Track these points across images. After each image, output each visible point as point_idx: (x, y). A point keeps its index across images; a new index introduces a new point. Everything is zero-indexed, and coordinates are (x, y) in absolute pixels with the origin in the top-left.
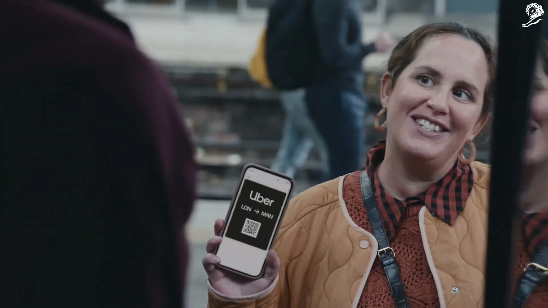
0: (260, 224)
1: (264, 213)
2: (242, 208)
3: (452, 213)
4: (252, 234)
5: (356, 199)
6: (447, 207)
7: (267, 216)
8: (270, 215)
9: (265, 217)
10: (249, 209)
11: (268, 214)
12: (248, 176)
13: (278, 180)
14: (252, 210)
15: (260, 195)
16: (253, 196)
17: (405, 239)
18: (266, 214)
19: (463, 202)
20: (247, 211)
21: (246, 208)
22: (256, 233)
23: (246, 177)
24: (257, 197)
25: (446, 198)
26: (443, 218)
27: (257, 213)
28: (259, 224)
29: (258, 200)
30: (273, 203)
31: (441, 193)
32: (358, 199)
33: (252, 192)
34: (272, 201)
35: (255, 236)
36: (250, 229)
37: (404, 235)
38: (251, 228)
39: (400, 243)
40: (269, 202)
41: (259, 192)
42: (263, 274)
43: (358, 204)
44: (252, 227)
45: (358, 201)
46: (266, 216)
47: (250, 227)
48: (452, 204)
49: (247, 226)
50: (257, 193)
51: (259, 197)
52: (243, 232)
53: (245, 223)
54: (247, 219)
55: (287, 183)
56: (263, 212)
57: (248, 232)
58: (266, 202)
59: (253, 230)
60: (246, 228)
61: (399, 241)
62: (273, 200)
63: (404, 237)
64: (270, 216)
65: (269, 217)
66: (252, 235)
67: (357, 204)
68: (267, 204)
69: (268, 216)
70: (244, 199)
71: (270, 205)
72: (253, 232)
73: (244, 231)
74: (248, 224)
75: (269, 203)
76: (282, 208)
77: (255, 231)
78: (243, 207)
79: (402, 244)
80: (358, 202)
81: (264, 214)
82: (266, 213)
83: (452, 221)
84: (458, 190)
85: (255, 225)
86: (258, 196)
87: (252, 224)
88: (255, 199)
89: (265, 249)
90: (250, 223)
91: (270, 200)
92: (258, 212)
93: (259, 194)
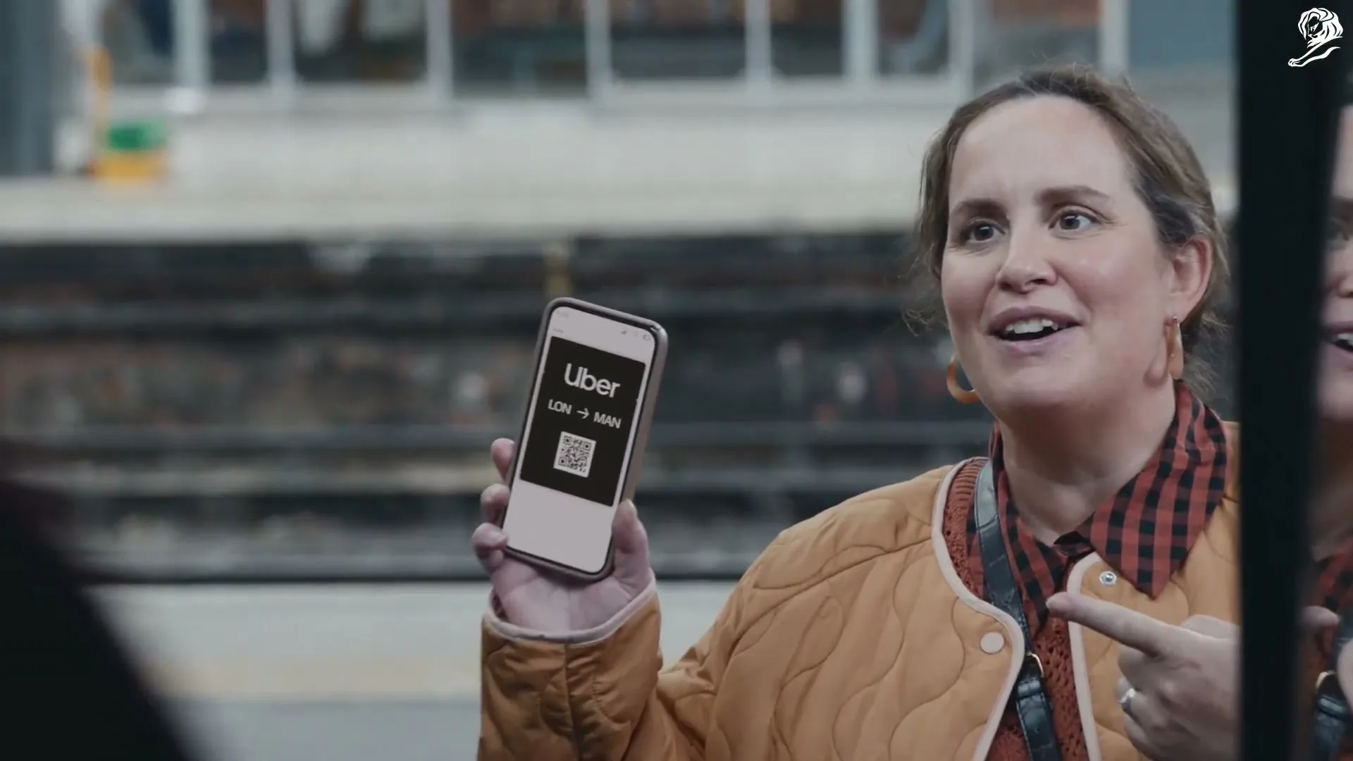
0: (593, 443)
1: (600, 415)
2: (550, 407)
3: (1160, 565)
4: (579, 468)
5: (953, 536)
6: (1146, 552)
7: (606, 422)
8: (614, 419)
9: (602, 425)
10: (565, 408)
11: (609, 417)
12: (555, 330)
13: (624, 333)
14: (574, 411)
15: (588, 373)
16: (573, 378)
17: (1060, 640)
18: (606, 418)
19: (1189, 537)
20: (560, 413)
21: (559, 407)
22: (585, 465)
23: (552, 333)
24: (582, 379)
25: (1147, 527)
26: (1135, 578)
27: (584, 417)
28: (590, 444)
29: (583, 386)
30: (617, 389)
31: (1134, 514)
32: (958, 538)
33: (569, 366)
34: (615, 385)
35: (584, 472)
36: (571, 457)
37: (1058, 632)
38: (574, 455)
39: (1051, 650)
40: (608, 387)
41: (584, 367)
42: (609, 569)
43: (957, 549)
44: (576, 451)
45: (959, 541)
46: (604, 423)
47: (572, 452)
48: (1162, 541)
49: (566, 450)
50: (581, 369)
51: (585, 377)
52: (557, 466)
53: (561, 445)
54: (564, 434)
55: (644, 337)
56: (597, 414)
57: (568, 466)
58: (603, 390)
59: (579, 459)
60: (564, 454)
61: (1050, 646)
62: (617, 382)
63: (1058, 636)
64: (615, 423)
65: (612, 425)
66: (577, 472)
67: (955, 548)
68: (606, 393)
69: (610, 423)
70: (554, 386)
71: (612, 395)
72: (579, 463)
73: (560, 464)
74: (568, 446)
75: (609, 391)
76: (640, 401)
77: (584, 462)
78: (553, 406)
79: (1054, 652)
80: (958, 545)
81: (600, 418)
82: (604, 416)
83: (1155, 586)
84: (1182, 506)
85: (582, 446)
86: (583, 374)
87: (577, 445)
88: (576, 384)
89: (610, 503)
90: (572, 443)
91: (611, 384)
92: (586, 414)
93: (586, 370)
